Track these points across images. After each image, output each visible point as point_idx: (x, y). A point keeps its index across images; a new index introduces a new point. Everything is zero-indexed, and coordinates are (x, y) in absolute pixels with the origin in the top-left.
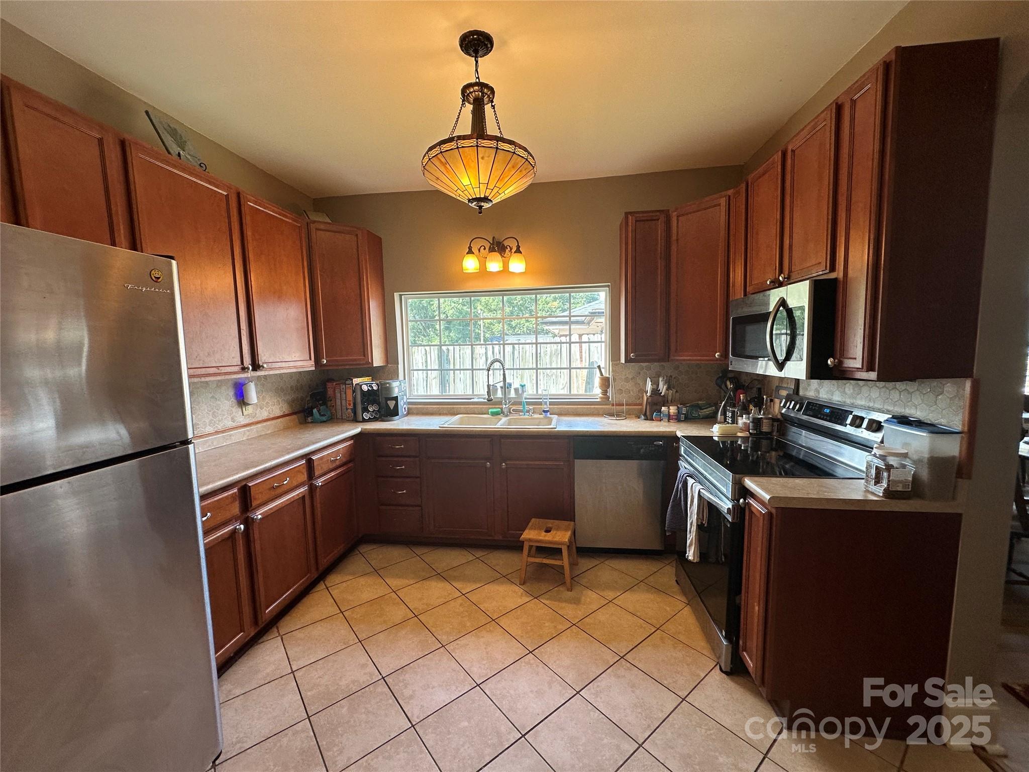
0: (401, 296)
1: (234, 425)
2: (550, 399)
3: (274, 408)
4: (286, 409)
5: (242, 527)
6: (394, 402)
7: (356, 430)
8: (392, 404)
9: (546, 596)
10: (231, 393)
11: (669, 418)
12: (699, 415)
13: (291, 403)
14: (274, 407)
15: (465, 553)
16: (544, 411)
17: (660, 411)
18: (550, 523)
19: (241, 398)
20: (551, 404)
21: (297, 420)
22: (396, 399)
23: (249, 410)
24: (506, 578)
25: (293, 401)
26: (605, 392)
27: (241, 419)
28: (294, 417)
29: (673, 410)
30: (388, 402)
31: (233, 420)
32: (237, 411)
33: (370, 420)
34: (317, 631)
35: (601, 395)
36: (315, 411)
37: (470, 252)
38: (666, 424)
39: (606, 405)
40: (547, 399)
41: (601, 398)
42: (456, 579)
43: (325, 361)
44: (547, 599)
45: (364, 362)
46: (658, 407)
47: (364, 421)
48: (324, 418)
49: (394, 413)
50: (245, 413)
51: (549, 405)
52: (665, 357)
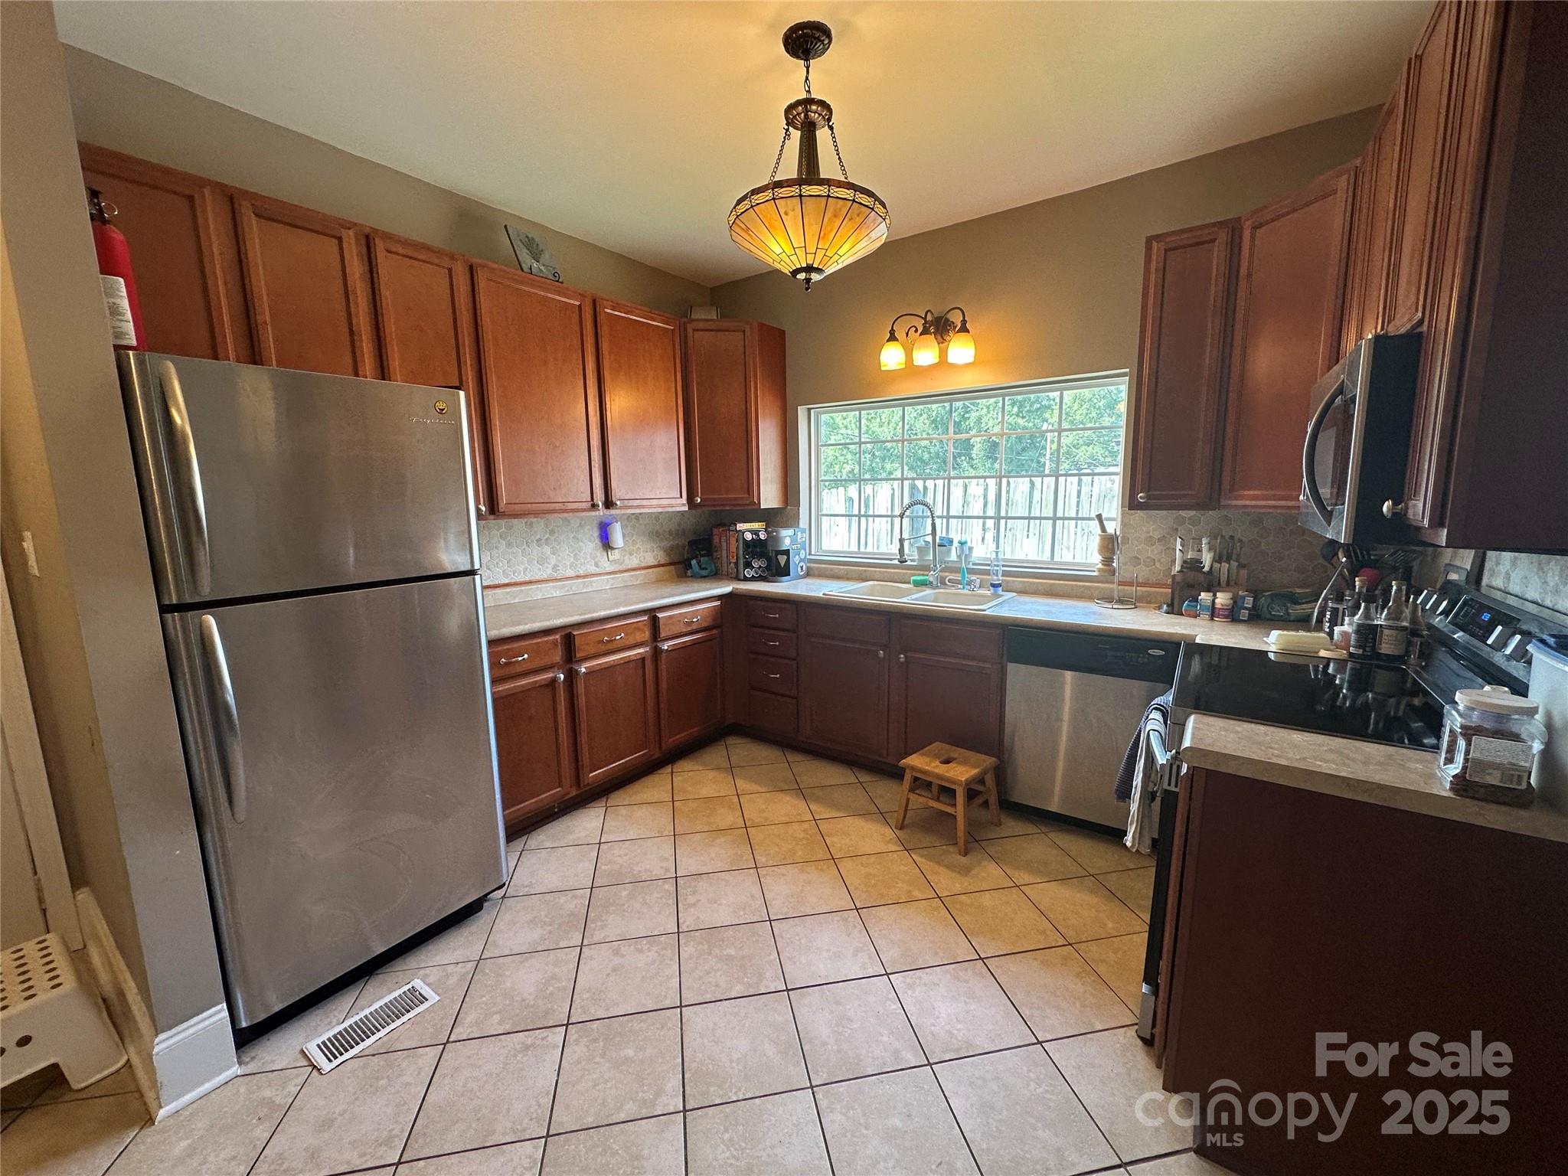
0: (809, 410)
1: (598, 570)
2: (1003, 566)
3: (646, 555)
4: (662, 557)
5: (562, 676)
6: (786, 557)
7: (726, 588)
8: (782, 559)
9: (925, 852)
10: (596, 533)
11: (1213, 612)
12: (1288, 614)
13: (669, 551)
14: (648, 554)
15: (849, 772)
16: (993, 585)
17: (1195, 599)
18: (956, 752)
19: (606, 542)
20: (1005, 574)
21: (674, 572)
22: (787, 552)
23: (615, 555)
24: (883, 816)
25: (672, 548)
26: (1108, 561)
27: (606, 565)
28: (672, 568)
29: (1222, 599)
30: (779, 557)
31: (597, 565)
32: (601, 555)
33: (753, 579)
34: (641, 812)
35: (1100, 566)
36: (694, 562)
37: (893, 338)
38: (1207, 623)
39: (1108, 582)
40: (998, 566)
41: (1099, 570)
42: (818, 800)
43: (699, 500)
44: (922, 856)
45: (748, 502)
46: (1194, 593)
47: (746, 579)
48: (704, 573)
49: (784, 572)
50: (611, 558)
51: (1003, 576)
52: (1210, 499)
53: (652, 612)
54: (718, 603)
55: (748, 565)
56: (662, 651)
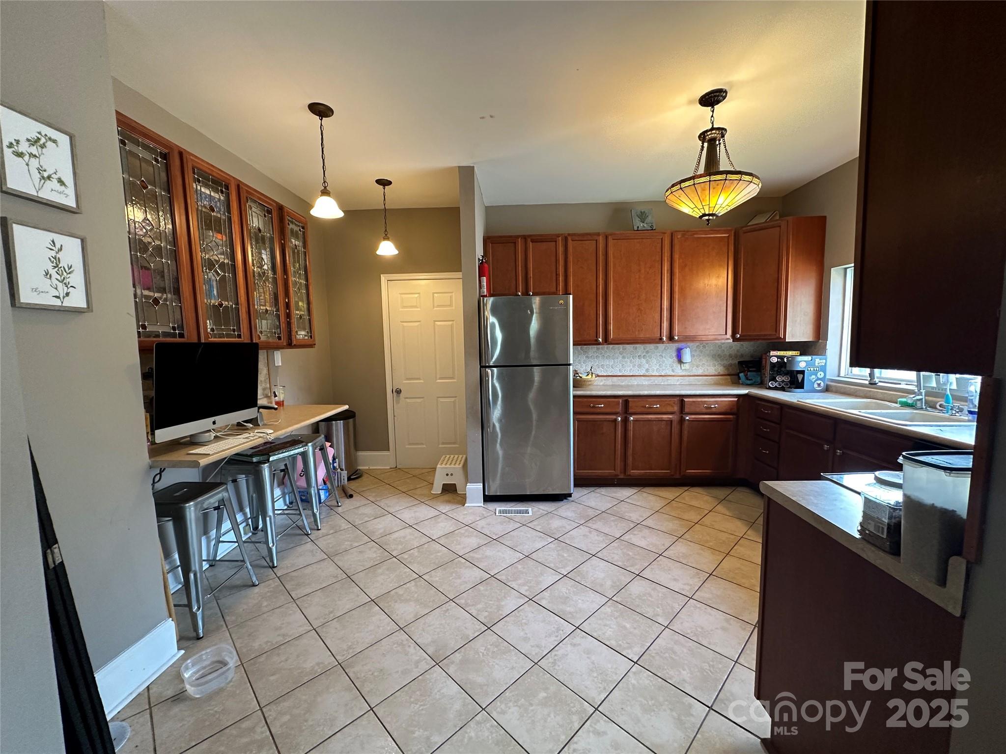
0: (845, 269)
1: (673, 374)
3: (709, 368)
4: (720, 369)
6: (802, 376)
7: (744, 391)
8: (800, 377)
10: (674, 354)
13: (727, 367)
14: (712, 368)
19: (680, 359)
21: (730, 380)
22: (803, 372)
23: (686, 366)
25: (731, 365)
27: (679, 372)
28: (729, 377)
30: (798, 375)
31: (673, 371)
32: (677, 366)
36: (742, 375)
43: (739, 336)
45: (775, 337)
49: (800, 385)
50: (683, 368)
53: (681, 397)
54: (736, 399)
55: (773, 379)
56: (685, 419)
